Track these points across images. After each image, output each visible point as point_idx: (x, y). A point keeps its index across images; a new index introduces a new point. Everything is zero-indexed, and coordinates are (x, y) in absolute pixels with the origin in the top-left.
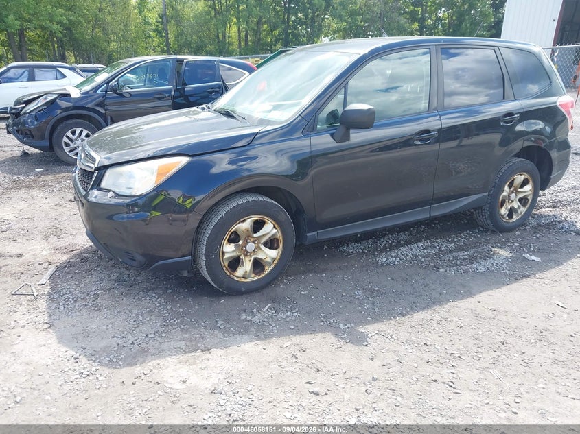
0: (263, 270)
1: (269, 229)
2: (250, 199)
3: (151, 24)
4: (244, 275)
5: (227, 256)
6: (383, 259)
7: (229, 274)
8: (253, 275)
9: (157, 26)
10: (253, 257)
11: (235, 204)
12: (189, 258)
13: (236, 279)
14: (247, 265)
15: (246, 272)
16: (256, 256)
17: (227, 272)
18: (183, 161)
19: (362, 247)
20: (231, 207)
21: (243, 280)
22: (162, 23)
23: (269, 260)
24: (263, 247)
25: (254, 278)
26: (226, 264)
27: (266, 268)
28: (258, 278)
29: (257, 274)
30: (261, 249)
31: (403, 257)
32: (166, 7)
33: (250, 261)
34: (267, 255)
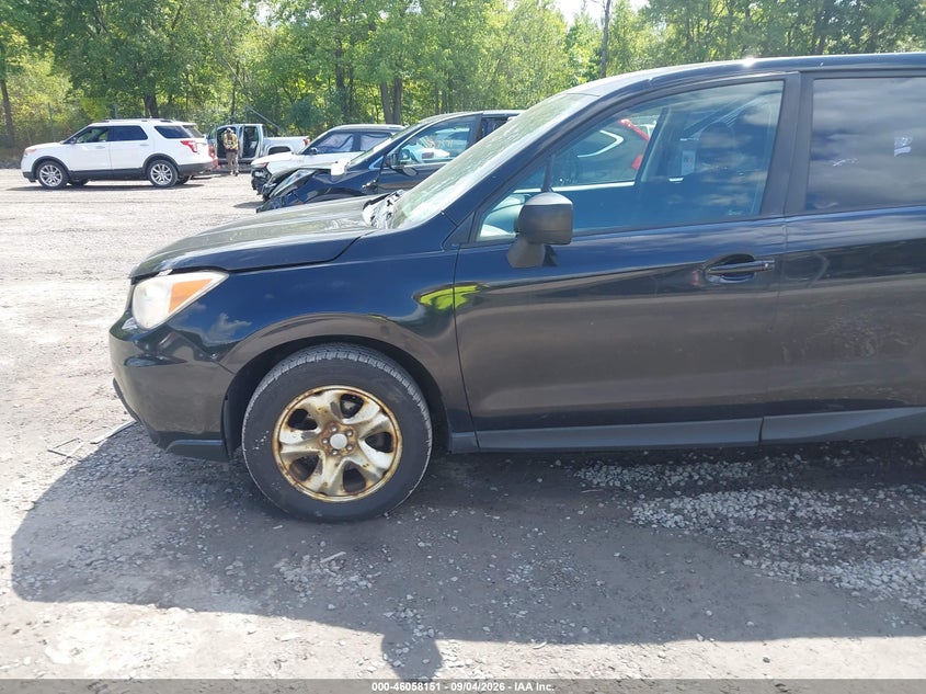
0: (363, 487)
1: (372, 413)
2: (330, 356)
3: (581, 66)
4: (321, 488)
5: (286, 450)
6: (645, 511)
7: (292, 482)
8: (340, 493)
9: (591, 67)
10: (344, 460)
11: (301, 361)
12: (219, 442)
13: (306, 492)
14: (329, 473)
15: (326, 484)
16: (349, 459)
17: (289, 478)
18: (215, 279)
19: (627, 478)
20: (293, 365)
21: (321, 497)
22: (598, 63)
23: (371, 469)
24: (363, 444)
25: (342, 497)
26: (287, 463)
27: (370, 484)
28: (352, 498)
29: (349, 492)
30: (359, 447)
31: (694, 515)
32: (607, 38)
33: (337, 465)
34: (368, 460)
